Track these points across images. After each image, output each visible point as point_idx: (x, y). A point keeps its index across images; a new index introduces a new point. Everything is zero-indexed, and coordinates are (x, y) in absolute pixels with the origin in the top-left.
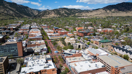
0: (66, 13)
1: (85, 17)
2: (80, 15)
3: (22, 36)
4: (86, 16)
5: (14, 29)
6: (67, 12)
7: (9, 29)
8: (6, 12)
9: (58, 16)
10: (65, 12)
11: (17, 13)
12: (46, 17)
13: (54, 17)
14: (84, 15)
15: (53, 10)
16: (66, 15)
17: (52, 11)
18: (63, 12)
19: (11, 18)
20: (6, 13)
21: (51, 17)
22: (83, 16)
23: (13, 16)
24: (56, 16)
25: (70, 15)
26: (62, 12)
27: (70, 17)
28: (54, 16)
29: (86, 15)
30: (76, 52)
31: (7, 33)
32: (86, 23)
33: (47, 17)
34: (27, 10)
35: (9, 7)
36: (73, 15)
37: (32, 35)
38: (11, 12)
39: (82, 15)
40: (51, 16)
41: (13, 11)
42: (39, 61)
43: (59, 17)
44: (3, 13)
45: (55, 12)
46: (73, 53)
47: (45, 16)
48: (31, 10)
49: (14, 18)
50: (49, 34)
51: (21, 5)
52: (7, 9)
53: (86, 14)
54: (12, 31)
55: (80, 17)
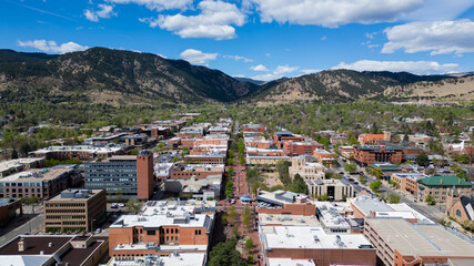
0: (345, 86)
1: (420, 102)
2: (403, 95)
3: (174, 153)
4: (427, 98)
5: (159, 132)
6: (352, 83)
7: (149, 133)
8: (156, 88)
9: (315, 97)
10: (342, 83)
11: (186, 90)
12: (270, 103)
13: (298, 102)
14: (421, 94)
15: (299, 80)
16: (347, 95)
17: (293, 82)
18: (333, 85)
19: (166, 106)
20: (157, 90)
21: (288, 103)
22: (417, 98)
23: (175, 101)
24: (305, 97)
25: (363, 92)
26: (332, 82)
27: (362, 99)
28: (298, 98)
29: (429, 95)
30: (294, 200)
31: (138, 141)
32: (409, 120)
33: (274, 101)
34: (218, 80)
35: (167, 73)
36: (373, 95)
37: (200, 150)
38: (171, 88)
39: (410, 93)
40: (287, 97)
41: (175, 84)
42: (174, 209)
43: (315, 101)
44: (147, 89)
45: (303, 85)
46: (284, 202)
47: (268, 97)
48: (229, 81)
49: (174, 106)
50: (249, 149)
51: (202, 67)
52: (161, 80)
53: (430, 88)
54: (153, 139)
55: (399, 100)
